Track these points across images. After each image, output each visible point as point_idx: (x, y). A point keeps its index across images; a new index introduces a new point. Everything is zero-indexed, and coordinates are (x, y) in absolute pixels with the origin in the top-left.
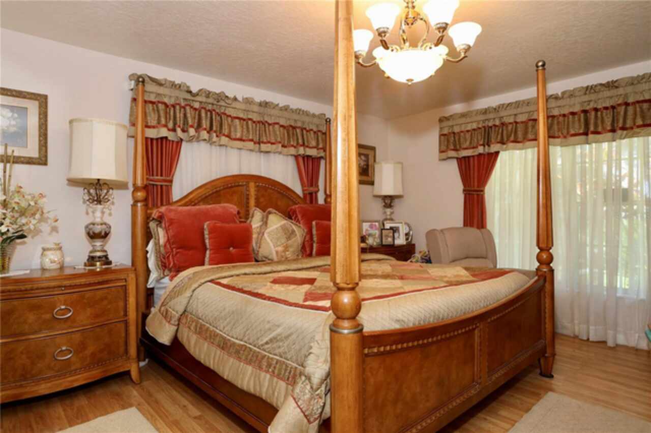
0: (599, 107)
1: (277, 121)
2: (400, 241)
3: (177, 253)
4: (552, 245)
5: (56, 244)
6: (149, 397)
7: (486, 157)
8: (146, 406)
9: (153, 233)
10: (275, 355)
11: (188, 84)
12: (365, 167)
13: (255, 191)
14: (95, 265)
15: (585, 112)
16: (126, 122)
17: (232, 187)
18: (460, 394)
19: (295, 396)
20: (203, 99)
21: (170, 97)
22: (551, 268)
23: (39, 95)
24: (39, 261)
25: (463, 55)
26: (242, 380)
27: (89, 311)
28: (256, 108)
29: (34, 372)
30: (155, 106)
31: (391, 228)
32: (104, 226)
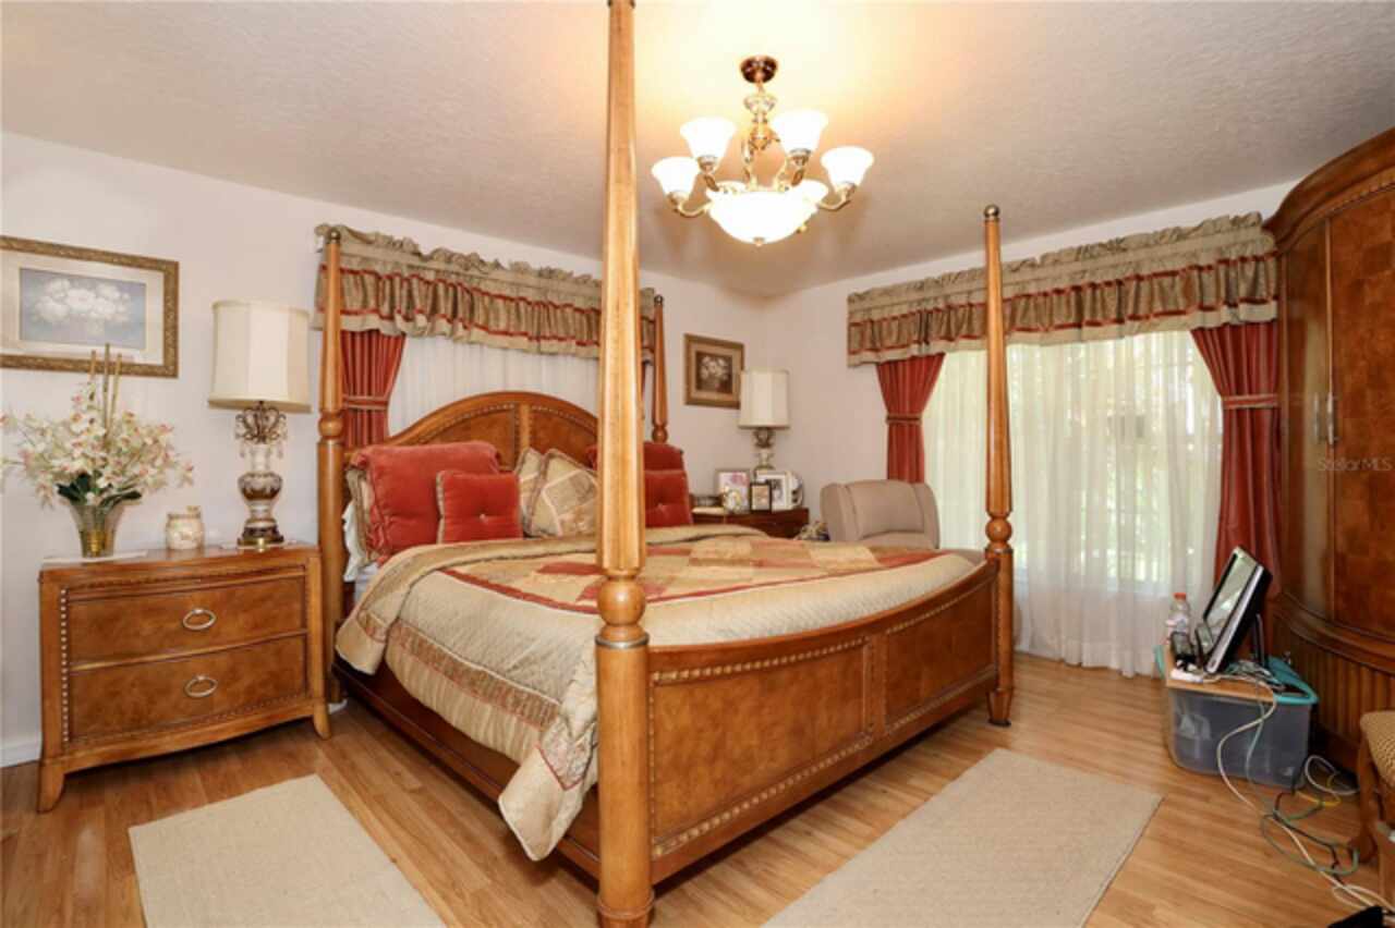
0: (1098, 281)
1: (569, 302)
2: (783, 503)
3: (391, 523)
4: (1011, 509)
5: (190, 509)
6: (341, 760)
7: (924, 362)
8: (335, 773)
9: (352, 490)
10: (527, 685)
11: (416, 241)
12: (725, 378)
13: (530, 419)
14: (255, 543)
15: (1077, 289)
16: (310, 307)
17: (489, 413)
18: (834, 749)
19: (543, 748)
20: (442, 266)
21: (385, 263)
22: (1008, 546)
23: (164, 262)
24: (163, 536)
25: (844, 199)
26: (477, 727)
27: (242, 619)
28: (532, 280)
29: (153, 716)
30: (358, 278)
31: (768, 482)
32: (270, 479)
